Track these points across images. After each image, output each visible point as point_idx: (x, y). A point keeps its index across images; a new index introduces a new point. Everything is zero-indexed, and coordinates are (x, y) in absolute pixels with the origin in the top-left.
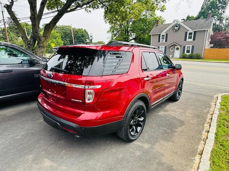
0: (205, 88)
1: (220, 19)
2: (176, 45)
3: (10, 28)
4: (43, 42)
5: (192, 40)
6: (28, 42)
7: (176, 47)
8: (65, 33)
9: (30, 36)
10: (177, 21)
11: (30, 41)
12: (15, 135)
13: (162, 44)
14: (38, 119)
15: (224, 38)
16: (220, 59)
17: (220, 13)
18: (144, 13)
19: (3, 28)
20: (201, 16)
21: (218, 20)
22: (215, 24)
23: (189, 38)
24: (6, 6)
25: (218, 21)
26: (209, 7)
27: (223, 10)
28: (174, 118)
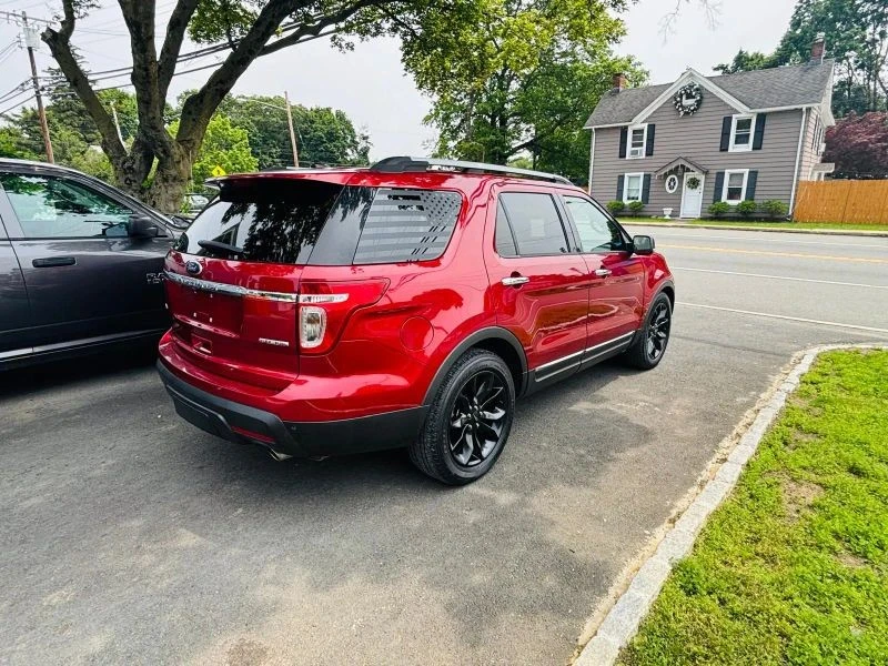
0: (770, 329)
1: (871, 65)
2: (688, 170)
3: (57, 109)
4: (179, 162)
5: (747, 148)
6: (124, 163)
7: (688, 176)
8: (262, 126)
9: (132, 139)
10: (691, 75)
11: (132, 158)
12: (87, 467)
13: (635, 166)
14: (161, 422)
15: (879, 141)
16: (860, 223)
17: (869, 38)
18: (565, 45)
19: (30, 112)
20: (791, 51)
21: (859, 67)
22: (850, 83)
23: (736, 142)
24: (49, 36)
25: (859, 71)
26: (824, 19)
27: (879, 29)
28: (623, 421)
